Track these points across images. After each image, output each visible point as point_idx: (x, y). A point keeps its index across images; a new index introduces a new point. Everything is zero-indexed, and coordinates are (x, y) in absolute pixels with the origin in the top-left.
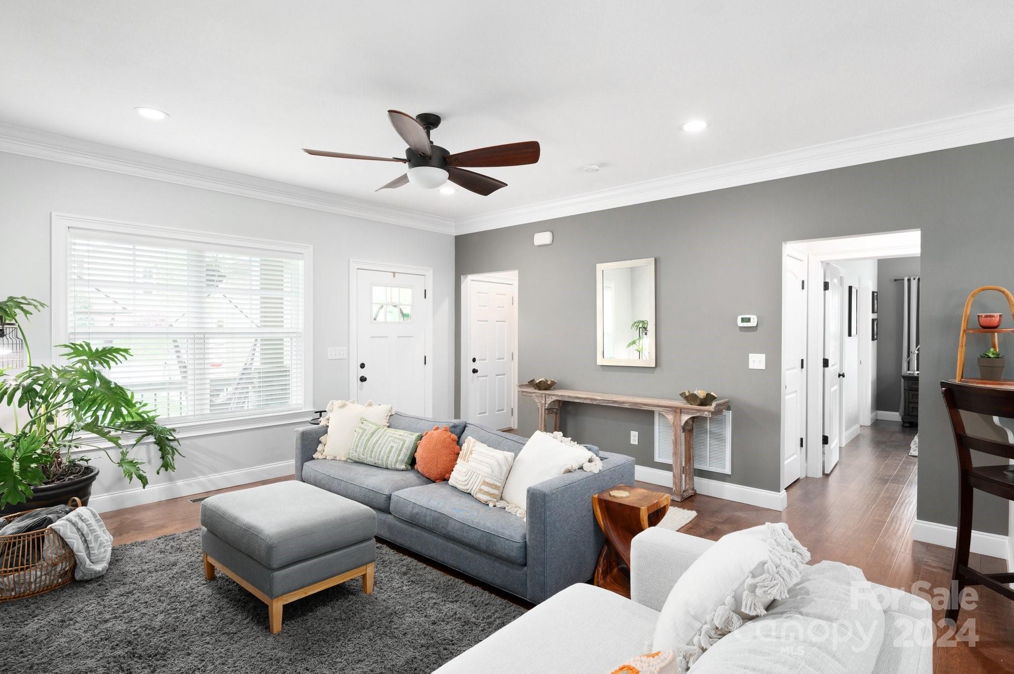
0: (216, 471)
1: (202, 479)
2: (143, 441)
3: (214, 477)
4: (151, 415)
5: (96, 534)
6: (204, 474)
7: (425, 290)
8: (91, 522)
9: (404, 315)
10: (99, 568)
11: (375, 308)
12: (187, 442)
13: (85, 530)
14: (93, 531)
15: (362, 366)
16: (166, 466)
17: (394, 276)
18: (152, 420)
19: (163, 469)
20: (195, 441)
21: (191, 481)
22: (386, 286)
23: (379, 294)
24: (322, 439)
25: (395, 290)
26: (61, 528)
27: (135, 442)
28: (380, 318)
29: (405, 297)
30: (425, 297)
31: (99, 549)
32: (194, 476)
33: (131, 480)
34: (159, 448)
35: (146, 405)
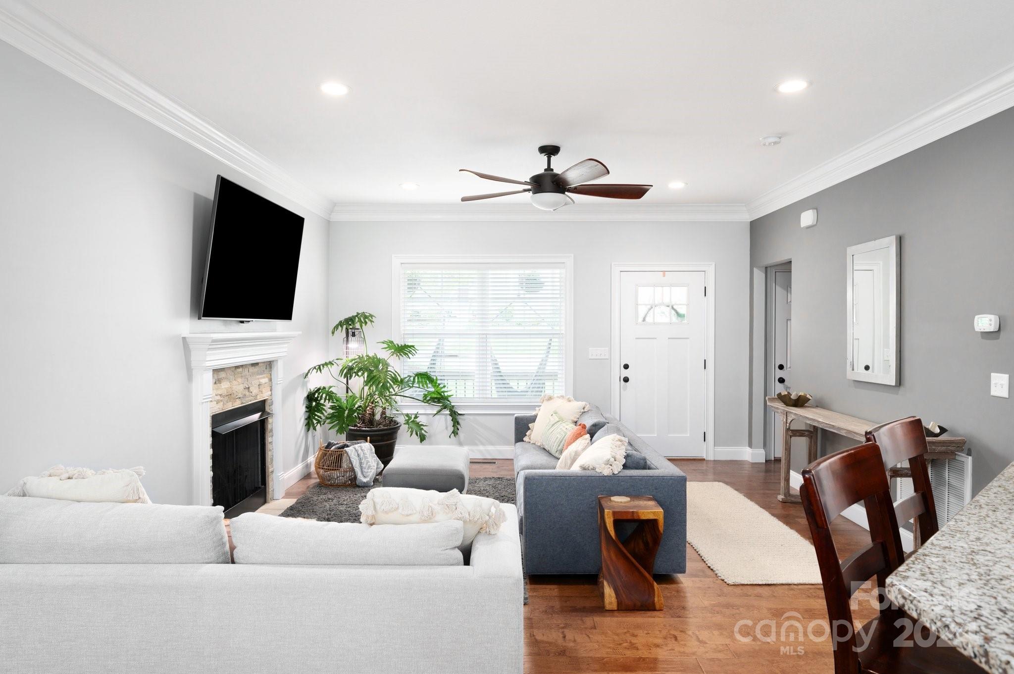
0: (492, 444)
1: (481, 448)
2: (442, 412)
3: (490, 448)
4: (446, 394)
5: (367, 459)
6: (483, 444)
7: (705, 287)
8: (366, 452)
9: (679, 315)
10: (365, 480)
11: (642, 311)
12: (471, 417)
13: (362, 456)
14: (366, 458)
15: (626, 367)
16: (455, 433)
17: (664, 276)
18: (447, 398)
19: (453, 434)
20: (478, 417)
21: (474, 448)
22: (654, 286)
23: (646, 295)
24: (530, 425)
25: (666, 289)
26: (349, 451)
27: (436, 412)
28: (649, 319)
29: (679, 296)
30: (705, 296)
31: (368, 469)
32: (476, 444)
33: (411, 435)
34: (451, 418)
35: (444, 387)
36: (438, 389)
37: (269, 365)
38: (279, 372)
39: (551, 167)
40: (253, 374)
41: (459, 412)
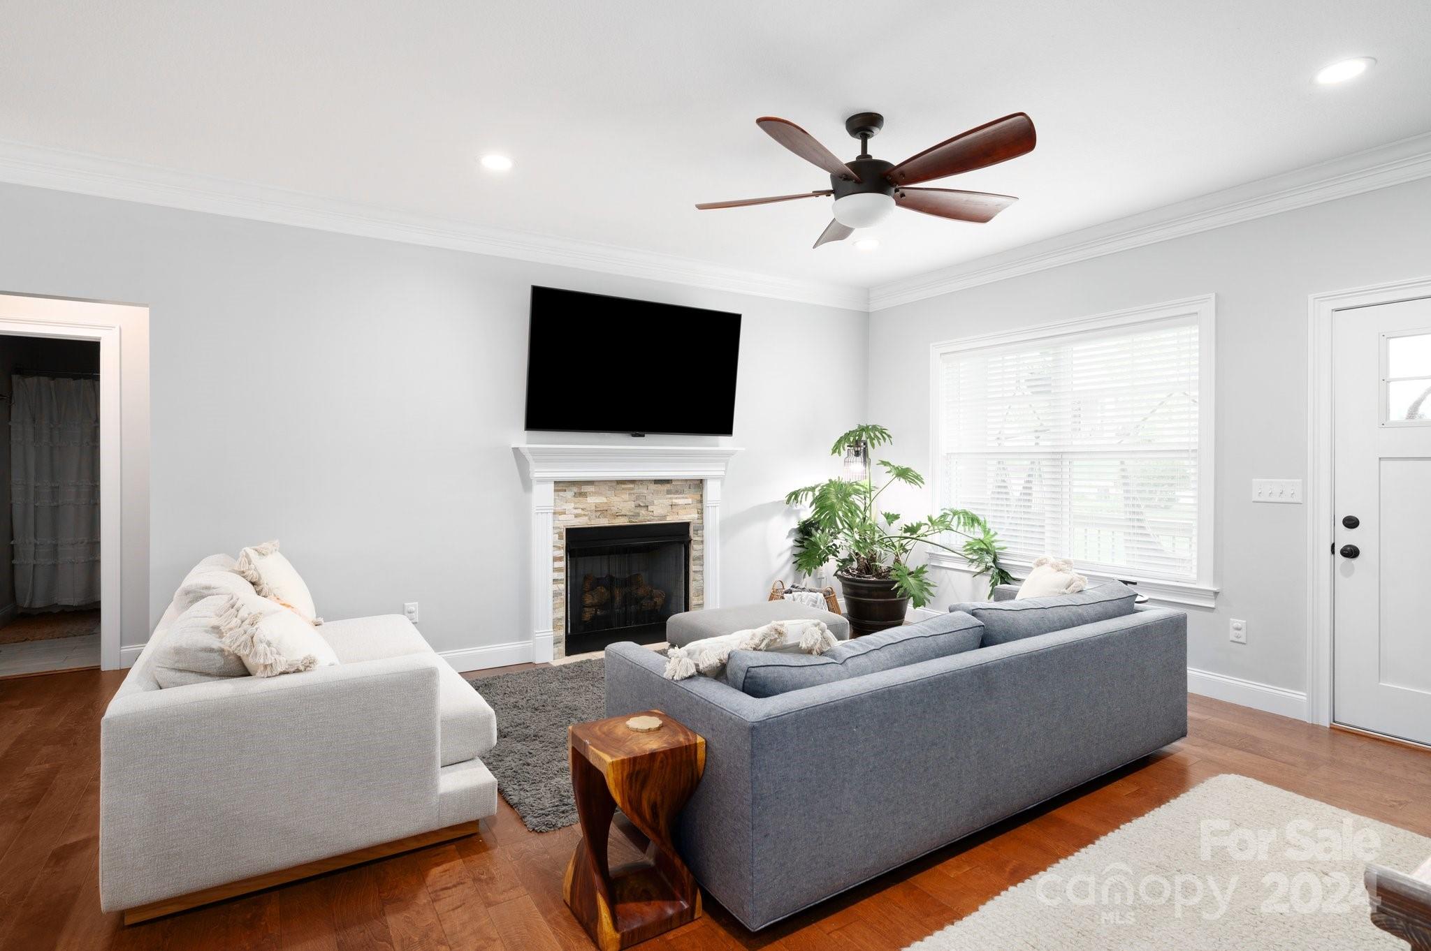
4: (997, 545)
15: (1350, 522)
35: (996, 534)
36: (988, 536)
37: (699, 484)
38: (712, 491)
39: (868, 153)
40: (657, 492)
41: (1013, 575)
